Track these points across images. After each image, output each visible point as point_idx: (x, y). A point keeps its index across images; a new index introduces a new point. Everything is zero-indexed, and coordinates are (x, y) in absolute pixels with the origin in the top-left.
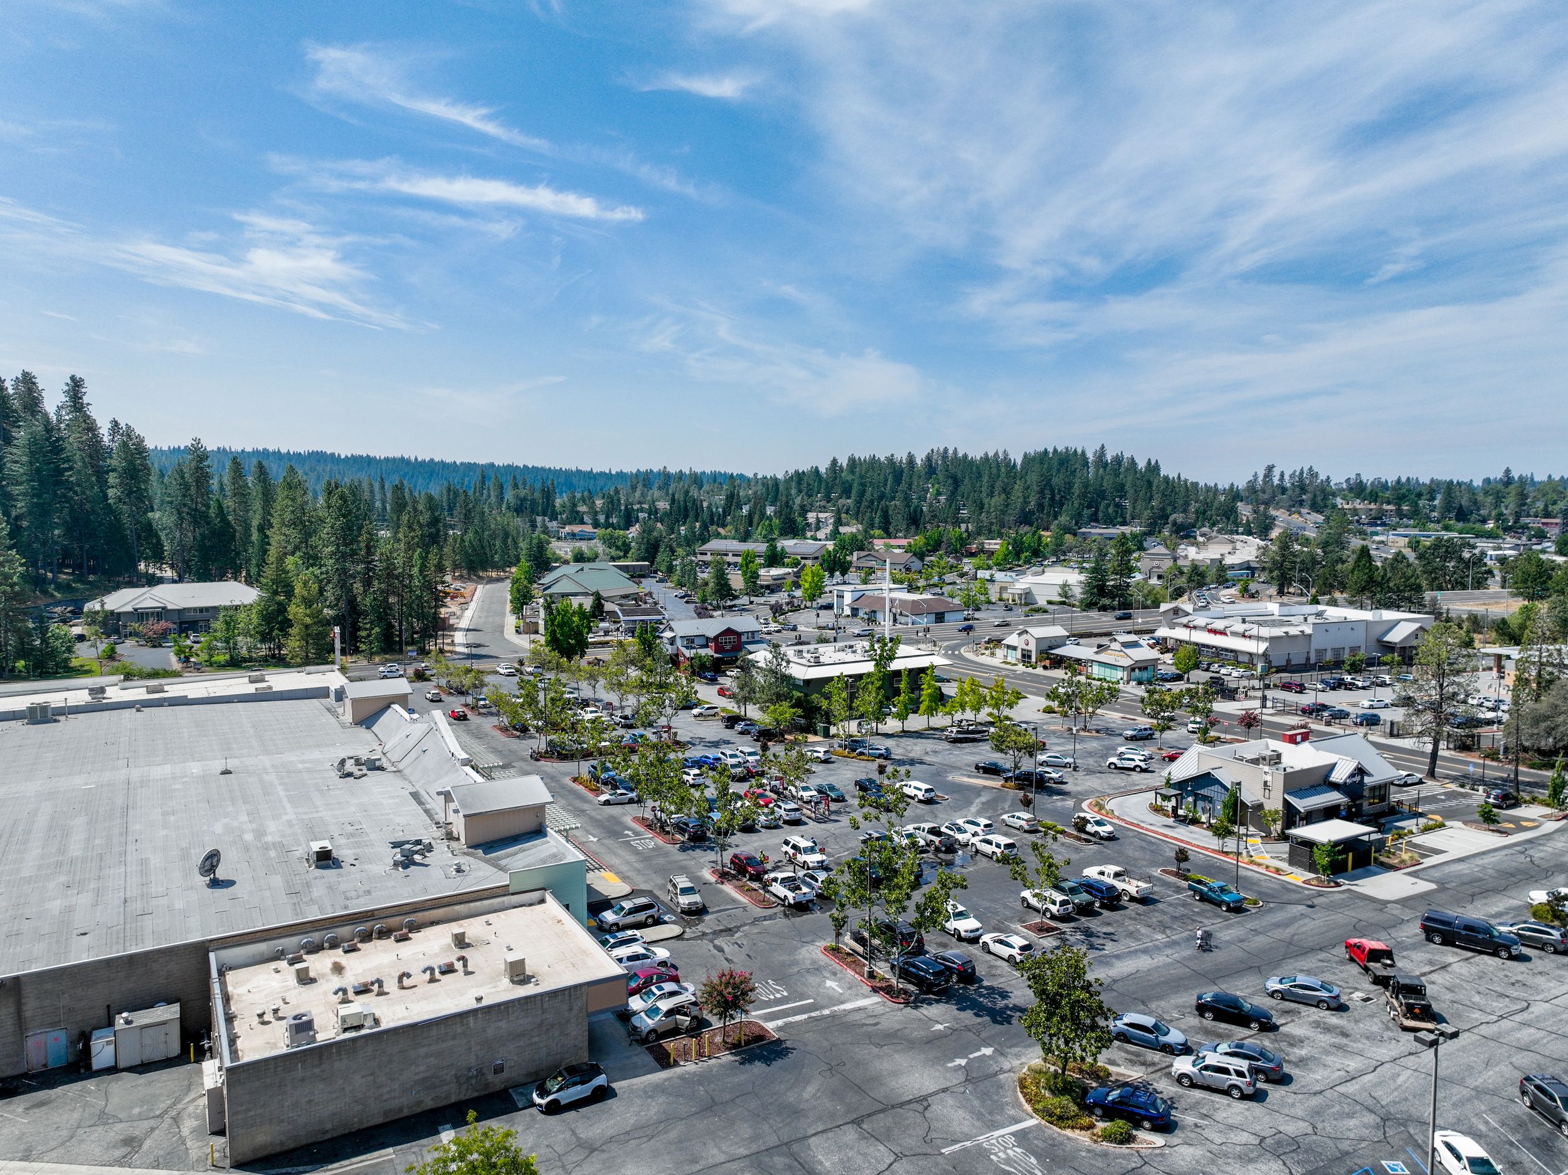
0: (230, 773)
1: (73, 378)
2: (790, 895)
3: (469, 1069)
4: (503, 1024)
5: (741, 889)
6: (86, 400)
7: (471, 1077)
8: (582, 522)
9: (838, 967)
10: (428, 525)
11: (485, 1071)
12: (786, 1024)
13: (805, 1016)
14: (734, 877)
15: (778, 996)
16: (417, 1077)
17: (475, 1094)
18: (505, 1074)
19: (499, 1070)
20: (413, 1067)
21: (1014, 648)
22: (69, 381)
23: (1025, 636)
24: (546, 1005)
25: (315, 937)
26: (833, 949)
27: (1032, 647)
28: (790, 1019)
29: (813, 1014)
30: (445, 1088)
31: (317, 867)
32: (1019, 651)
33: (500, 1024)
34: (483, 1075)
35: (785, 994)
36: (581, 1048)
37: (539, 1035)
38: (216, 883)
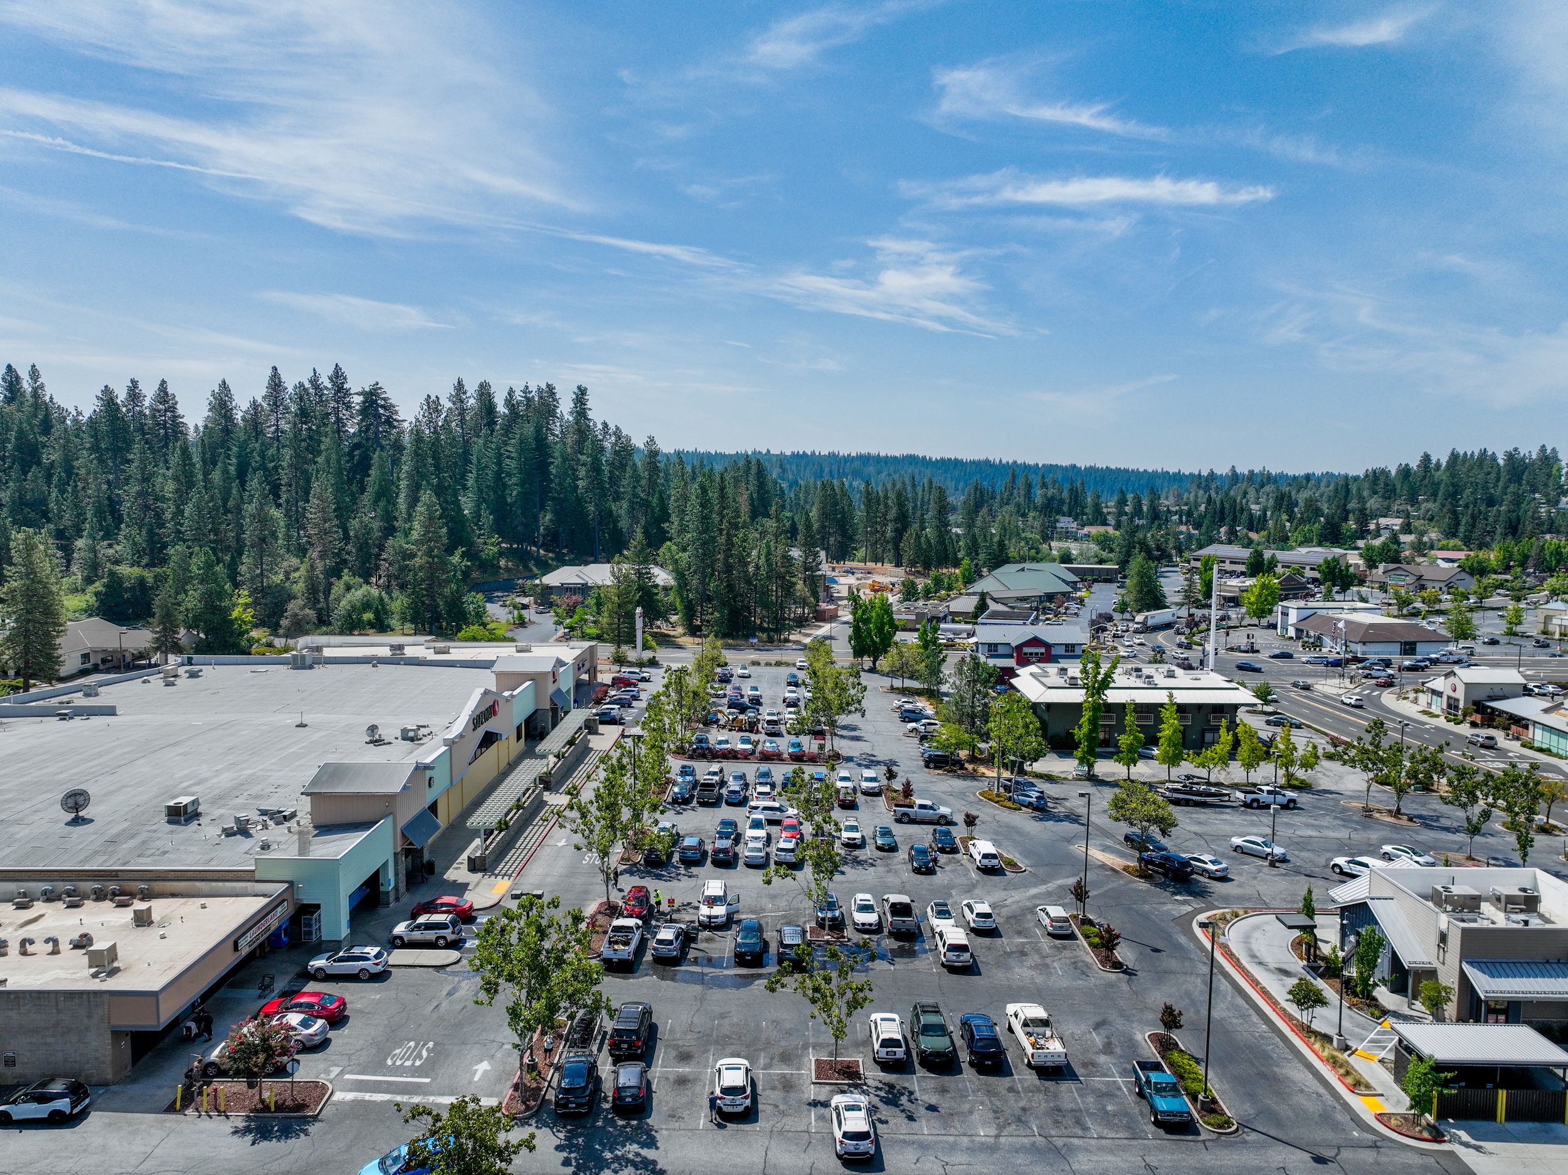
0: (305, 726)
4: (13, 1014)
10: (895, 521)
15: (408, 1063)
18: (17, 1069)
19: (11, 1062)
21: (1439, 694)
23: (1452, 679)
25: (59, 886)
29: (397, 1098)
31: (169, 822)
32: (1445, 698)
35: (418, 1063)
36: (104, 1063)
37: (54, 1036)
38: (77, 821)
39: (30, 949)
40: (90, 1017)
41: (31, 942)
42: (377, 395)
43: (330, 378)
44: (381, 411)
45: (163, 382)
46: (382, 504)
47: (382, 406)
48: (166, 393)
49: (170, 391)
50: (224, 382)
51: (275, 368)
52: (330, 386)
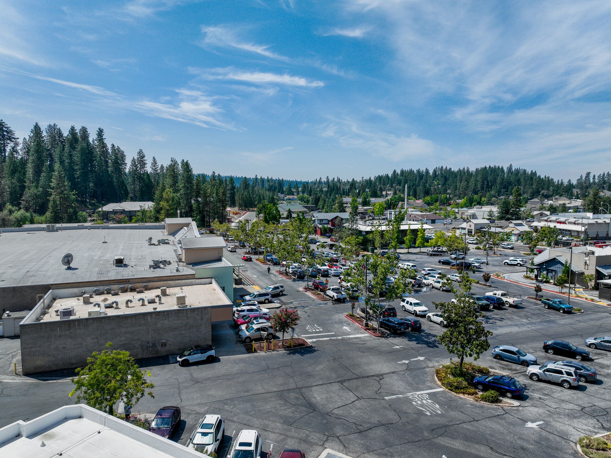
0: (106, 243)
1: (99, 129)
2: (335, 295)
3: (148, 343)
4: (166, 322)
5: (314, 294)
6: (104, 137)
7: (149, 347)
8: (293, 195)
9: (351, 322)
11: (156, 344)
12: (317, 341)
13: (329, 339)
14: (312, 290)
15: (317, 330)
16: (120, 343)
17: (151, 356)
18: (167, 348)
19: (164, 345)
20: (118, 338)
21: (464, 229)
22: (98, 130)
23: (469, 223)
24: (189, 315)
25: (101, 288)
26: (351, 315)
27: (473, 228)
28: (320, 339)
29: (332, 338)
30: (135, 350)
31: (116, 266)
32: (467, 230)
33: (165, 322)
34: (155, 346)
35: (321, 330)
36: (208, 340)
38: (70, 268)
40: (202, 319)
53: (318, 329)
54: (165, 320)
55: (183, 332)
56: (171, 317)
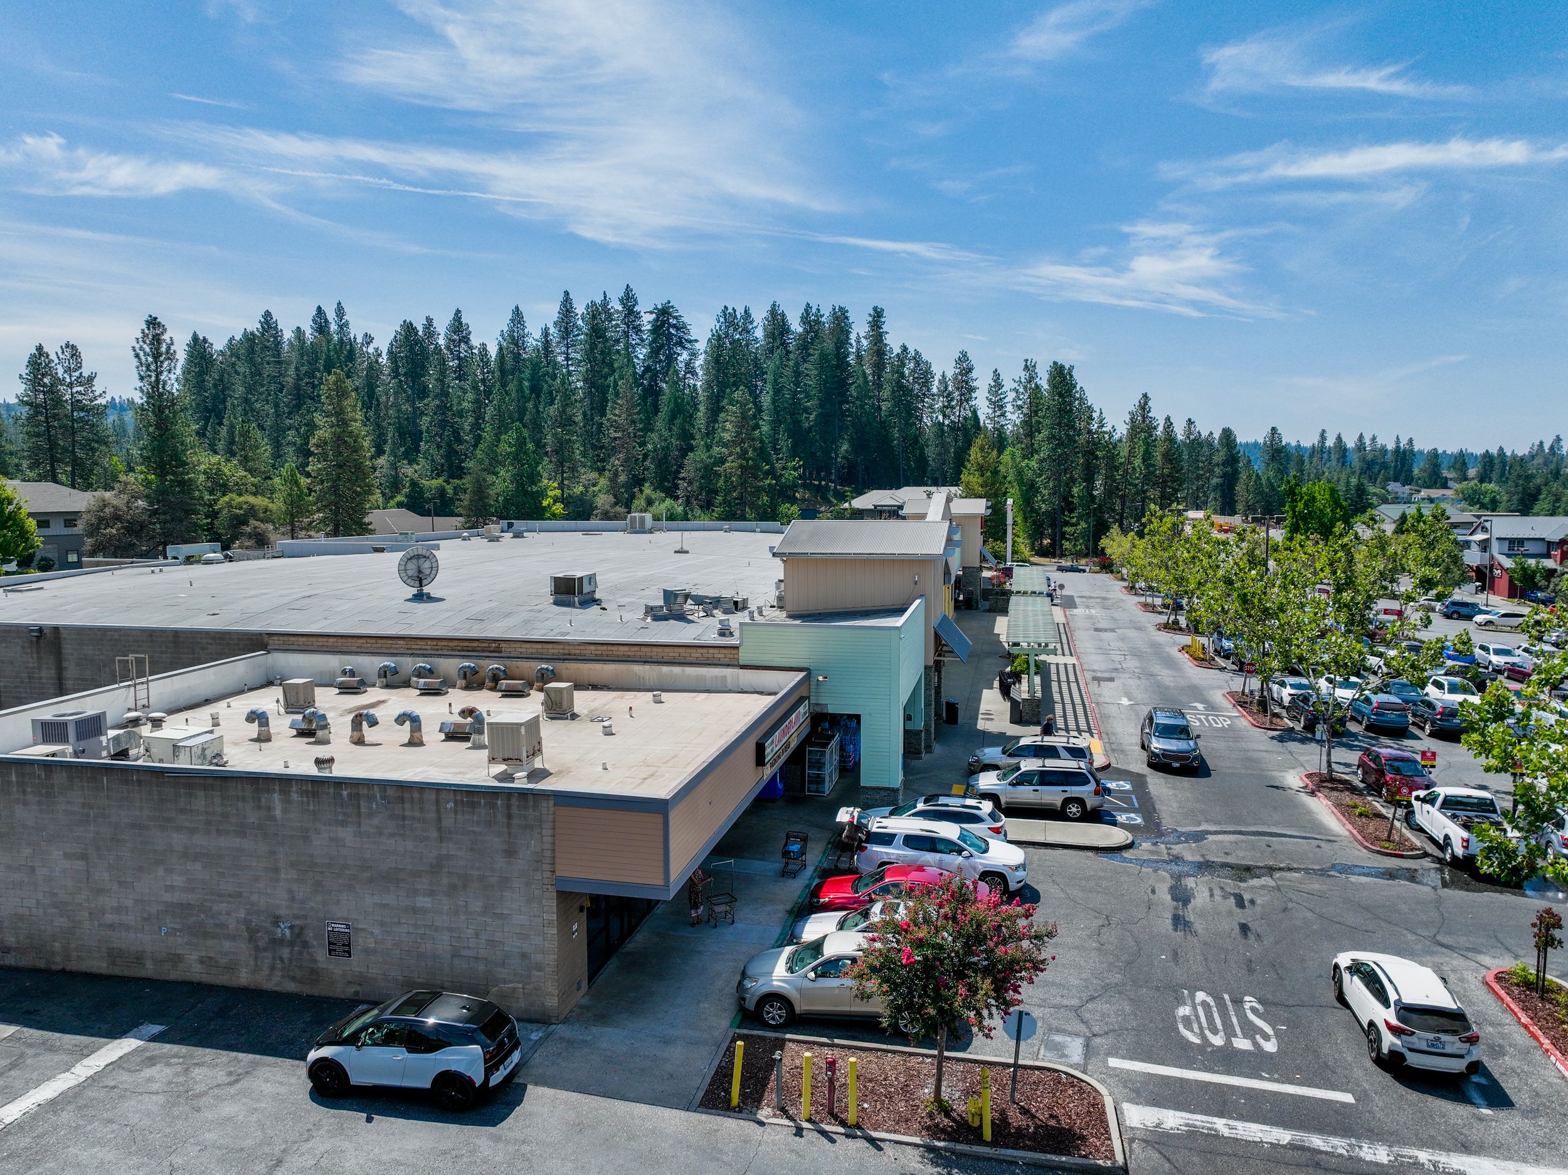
1: (875, 309)
2: (1457, 834)
3: (276, 920)
4: (347, 834)
5: (1346, 811)
6: (885, 328)
7: (281, 942)
10: (1223, 464)
11: (309, 935)
12: (1192, 1134)
13: (1284, 1136)
15: (1242, 1044)
16: (168, 897)
17: (291, 987)
18: (356, 964)
19: (340, 946)
20: (161, 872)
24: (448, 821)
26: (1528, 985)
28: (1221, 1125)
29: (1317, 1141)
30: (227, 945)
34: (305, 945)
35: (1270, 1047)
36: (539, 967)
37: (432, 893)
38: (420, 597)
39: (369, 734)
40: (510, 853)
41: (373, 722)
42: (669, 314)
43: (621, 300)
44: (673, 331)
45: (458, 311)
46: (678, 422)
47: (674, 326)
48: (461, 323)
49: (464, 320)
50: (517, 308)
51: (567, 293)
52: (620, 308)
53: (1250, 1031)
54: (343, 824)
55: (423, 902)
56: (370, 815)
